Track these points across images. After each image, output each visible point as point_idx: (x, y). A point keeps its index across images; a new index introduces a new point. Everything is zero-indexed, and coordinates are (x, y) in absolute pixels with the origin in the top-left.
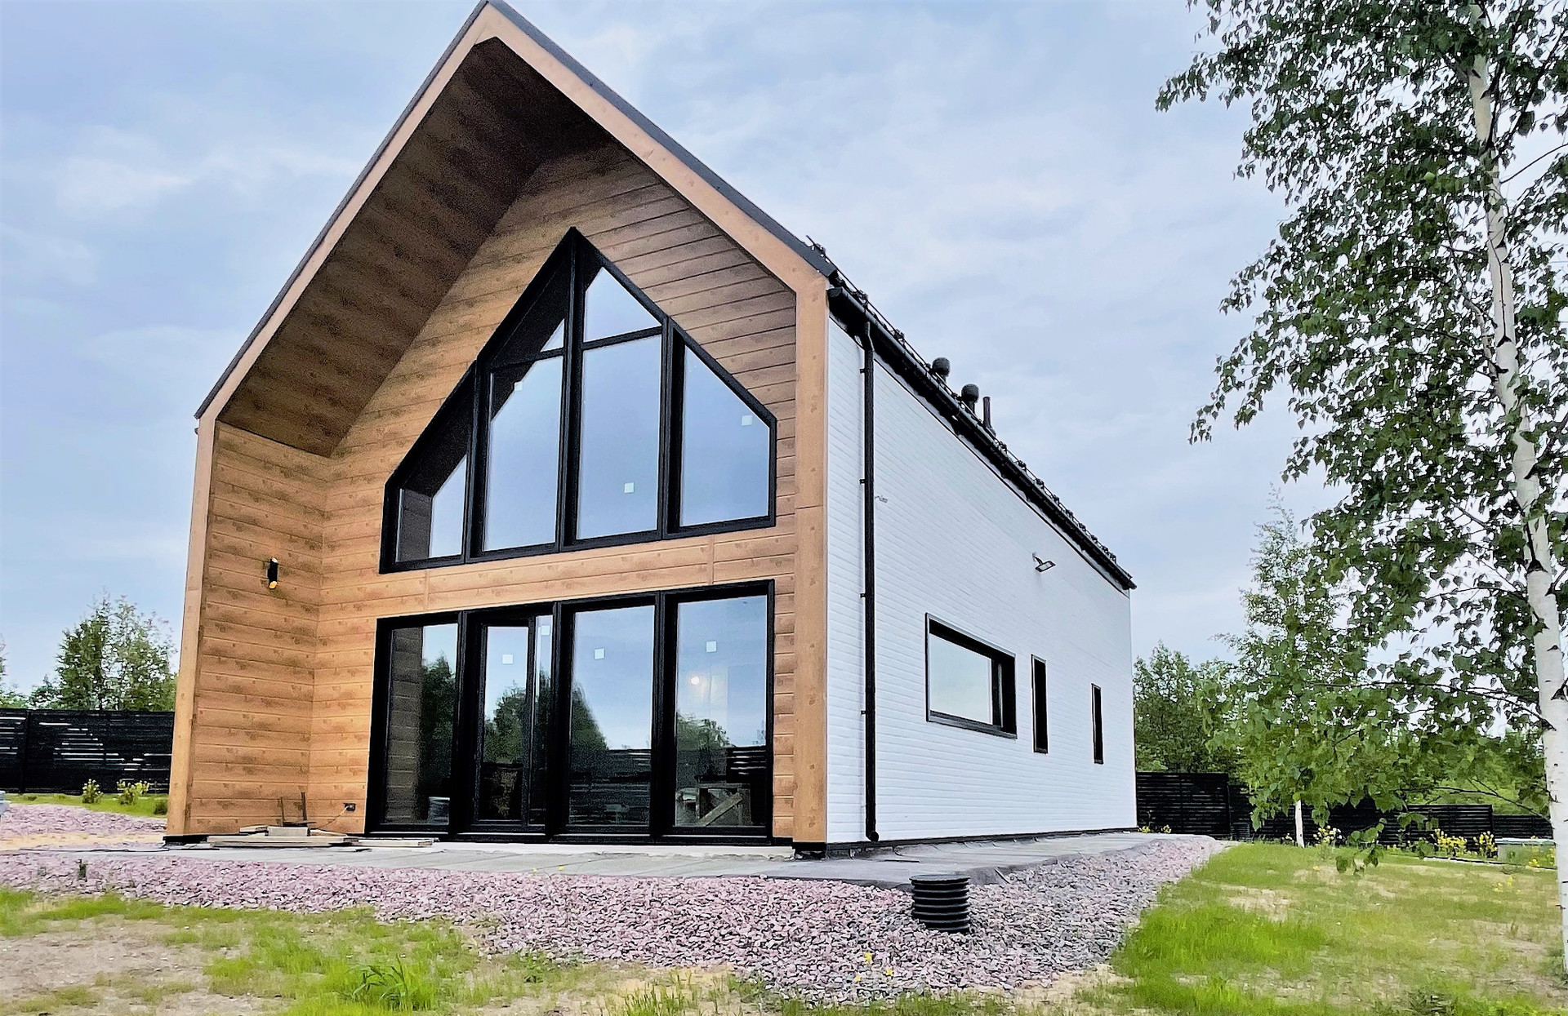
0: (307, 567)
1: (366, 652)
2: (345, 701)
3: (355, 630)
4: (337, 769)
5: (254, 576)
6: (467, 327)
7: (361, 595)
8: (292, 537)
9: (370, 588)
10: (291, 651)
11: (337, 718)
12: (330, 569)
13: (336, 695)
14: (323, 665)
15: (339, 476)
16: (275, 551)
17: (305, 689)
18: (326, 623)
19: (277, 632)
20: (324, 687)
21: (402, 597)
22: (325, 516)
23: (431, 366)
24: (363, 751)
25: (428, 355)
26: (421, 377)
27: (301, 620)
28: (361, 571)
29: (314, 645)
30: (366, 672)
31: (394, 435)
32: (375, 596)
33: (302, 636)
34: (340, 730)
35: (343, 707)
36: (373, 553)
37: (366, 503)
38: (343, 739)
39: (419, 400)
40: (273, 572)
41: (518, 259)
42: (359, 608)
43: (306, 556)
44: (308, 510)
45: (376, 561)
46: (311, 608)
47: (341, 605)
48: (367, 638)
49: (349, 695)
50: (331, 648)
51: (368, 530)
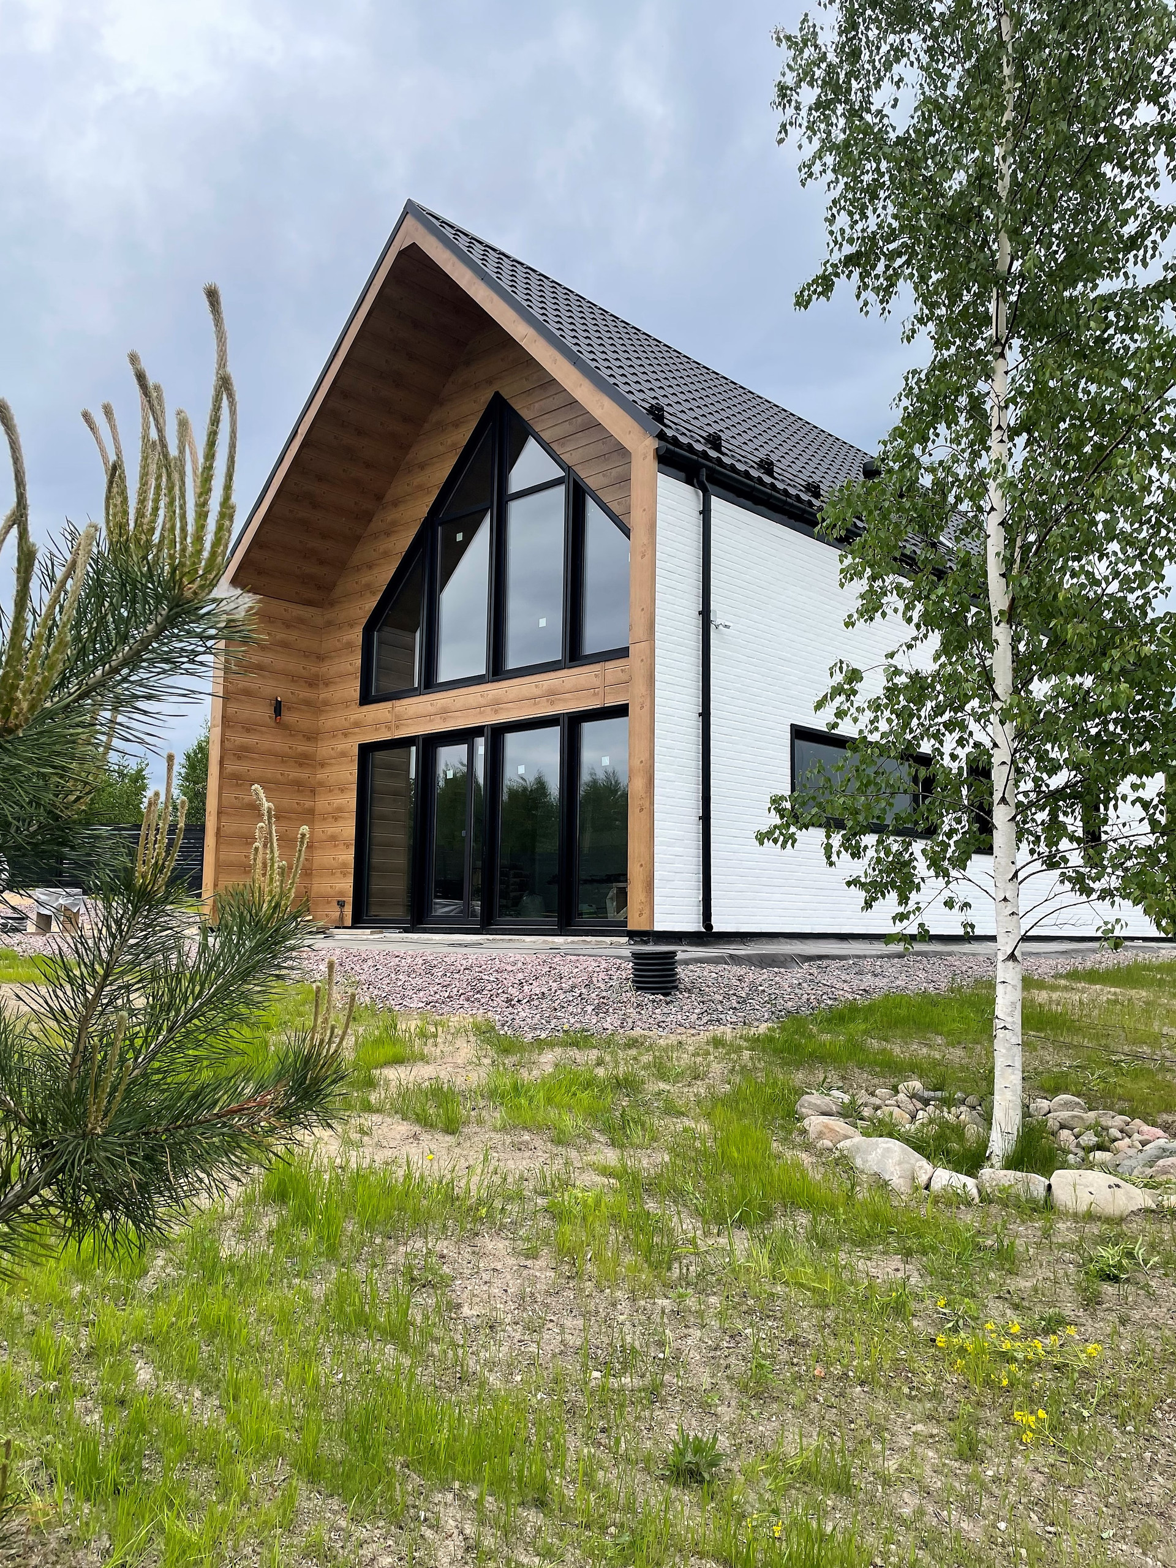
0: (308, 703)
1: (350, 772)
2: (336, 815)
3: (343, 754)
4: (331, 871)
5: (264, 713)
6: (421, 488)
7: (347, 725)
8: (294, 678)
9: (353, 718)
10: (295, 773)
11: (332, 829)
12: (326, 703)
13: (330, 809)
14: (321, 784)
15: (329, 624)
16: (281, 690)
17: (308, 804)
18: (324, 749)
19: (282, 758)
20: (322, 803)
21: (376, 726)
22: (321, 658)
23: (394, 523)
24: (348, 856)
25: (392, 515)
26: (388, 534)
27: (302, 747)
28: (346, 704)
29: (314, 767)
30: (351, 790)
31: (368, 586)
32: (357, 724)
33: (305, 760)
34: (333, 838)
35: (336, 819)
36: (353, 689)
37: (349, 645)
38: (335, 846)
39: (386, 554)
40: (278, 708)
41: (456, 425)
42: (346, 735)
43: (304, 693)
44: (306, 654)
45: (357, 695)
46: (312, 737)
47: (334, 733)
48: (352, 761)
49: (340, 809)
50: (327, 770)
51: (351, 669)
